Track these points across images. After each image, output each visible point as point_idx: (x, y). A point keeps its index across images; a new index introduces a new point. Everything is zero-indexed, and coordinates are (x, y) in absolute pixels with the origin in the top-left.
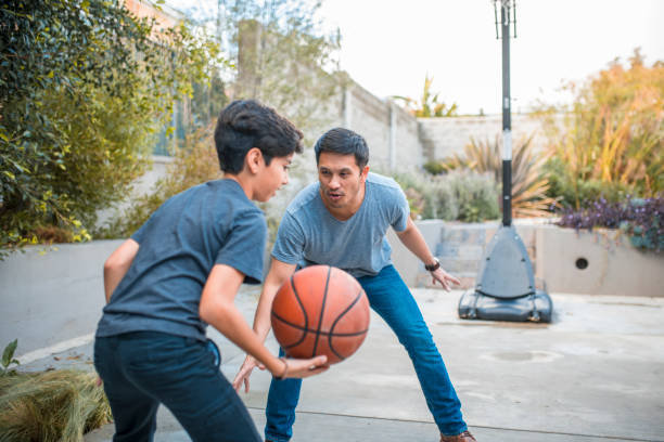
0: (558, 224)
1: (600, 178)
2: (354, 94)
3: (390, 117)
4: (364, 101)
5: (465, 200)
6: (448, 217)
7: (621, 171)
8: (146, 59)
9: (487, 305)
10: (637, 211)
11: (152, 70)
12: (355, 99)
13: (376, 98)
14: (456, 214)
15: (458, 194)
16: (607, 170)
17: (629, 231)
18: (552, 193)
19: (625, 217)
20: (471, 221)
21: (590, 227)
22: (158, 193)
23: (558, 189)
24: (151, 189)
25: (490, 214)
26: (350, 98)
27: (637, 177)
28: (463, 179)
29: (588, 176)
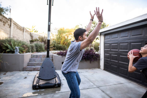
1: (61, 44)
3: (24, 30)
4: (17, 26)
6: (34, 51)
12: (14, 25)
14: (35, 51)
20: (39, 52)
21: (65, 55)
23: (55, 46)
25: (43, 50)
26: (12, 24)
28: (37, 43)
29: (59, 44)
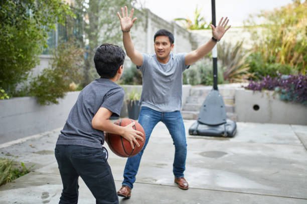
0: (246, 88)
2: (153, 20)
3: (173, 31)
5: (205, 75)
6: (196, 83)
7: (291, 59)
8: (33, 13)
9: (203, 128)
10: (283, 82)
11: (36, 18)
12: (153, 22)
13: (165, 22)
15: (202, 71)
16: (283, 58)
17: (280, 92)
18: (252, 71)
19: (278, 85)
20: (208, 85)
21: (260, 90)
22: (44, 75)
23: (256, 68)
24: (41, 73)
26: (150, 21)
27: (298, 62)
28: (205, 63)
29: (274, 62)
